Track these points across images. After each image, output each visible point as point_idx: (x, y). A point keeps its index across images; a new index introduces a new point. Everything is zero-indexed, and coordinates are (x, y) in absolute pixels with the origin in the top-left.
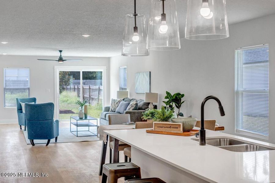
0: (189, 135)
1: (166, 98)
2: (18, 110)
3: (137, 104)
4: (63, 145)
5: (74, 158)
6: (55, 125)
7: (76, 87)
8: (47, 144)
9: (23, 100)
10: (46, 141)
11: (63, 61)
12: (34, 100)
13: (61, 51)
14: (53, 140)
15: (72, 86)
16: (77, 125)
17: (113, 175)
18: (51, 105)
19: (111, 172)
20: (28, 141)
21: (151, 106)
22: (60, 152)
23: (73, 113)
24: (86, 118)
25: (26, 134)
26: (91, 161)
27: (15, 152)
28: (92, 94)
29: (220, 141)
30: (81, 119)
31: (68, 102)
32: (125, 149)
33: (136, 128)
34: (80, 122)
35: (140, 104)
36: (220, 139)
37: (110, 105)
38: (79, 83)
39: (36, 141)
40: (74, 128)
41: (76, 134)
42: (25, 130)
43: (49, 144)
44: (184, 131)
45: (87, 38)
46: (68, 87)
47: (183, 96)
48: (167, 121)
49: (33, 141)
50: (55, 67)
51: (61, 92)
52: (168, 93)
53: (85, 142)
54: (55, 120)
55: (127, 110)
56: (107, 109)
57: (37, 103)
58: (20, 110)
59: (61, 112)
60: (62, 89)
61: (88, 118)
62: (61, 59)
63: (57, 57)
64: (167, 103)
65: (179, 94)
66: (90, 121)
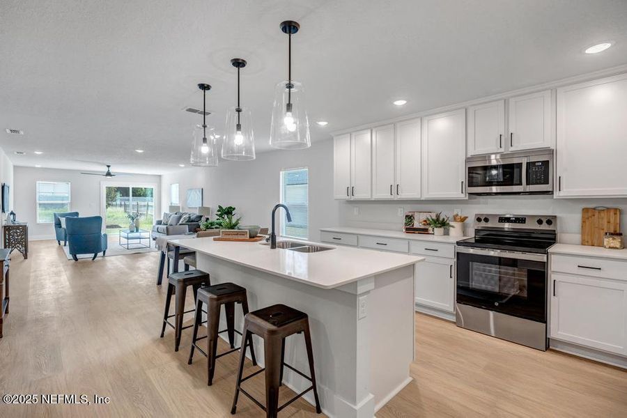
0: (256, 241)
1: (219, 211)
2: (56, 224)
3: (190, 217)
4: (113, 258)
5: (127, 270)
6: (102, 239)
7: (123, 203)
8: (93, 259)
9: (63, 215)
10: (93, 255)
11: (111, 176)
12: (77, 214)
13: (109, 166)
14: (100, 254)
15: (118, 202)
16: (128, 238)
17: (181, 284)
18: (99, 219)
19: (179, 281)
20: (70, 257)
21: (203, 219)
22: (109, 265)
23: (120, 227)
24: (137, 231)
25: (67, 249)
26: (146, 272)
27: (52, 269)
28: (140, 209)
29: (283, 245)
30: (132, 232)
31: (114, 217)
32: (185, 258)
33: (198, 237)
34: (131, 235)
35: (193, 217)
36: (283, 243)
37: (162, 219)
38: (128, 200)
39: (78, 256)
40: (124, 241)
41: (126, 246)
42: (65, 245)
43: (96, 259)
44: (250, 237)
45: (141, 153)
46: (114, 203)
47: (234, 209)
48: (233, 229)
49: (75, 256)
50: (102, 183)
51: (107, 208)
52: (220, 207)
53: (138, 254)
54: (103, 233)
55: (180, 222)
56: (159, 223)
57: (80, 217)
58: (58, 224)
59: (108, 227)
60: (108, 205)
61: (140, 231)
62: (109, 174)
63: (104, 172)
64: (220, 215)
65: (231, 208)
66: (142, 234)
